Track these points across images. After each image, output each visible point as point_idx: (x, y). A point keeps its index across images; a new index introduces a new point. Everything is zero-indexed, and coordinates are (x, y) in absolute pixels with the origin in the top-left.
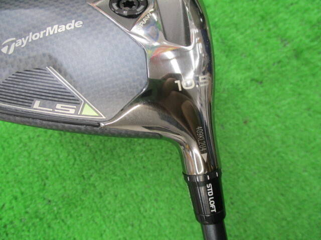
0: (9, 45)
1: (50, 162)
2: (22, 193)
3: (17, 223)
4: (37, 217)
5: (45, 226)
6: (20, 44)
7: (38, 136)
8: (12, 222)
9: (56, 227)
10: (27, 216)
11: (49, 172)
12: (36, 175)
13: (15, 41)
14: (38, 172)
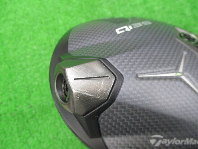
0: (158, 139)
1: (36, 83)
2: (15, 98)
3: (8, 115)
4: (21, 114)
5: (25, 120)
6: (165, 143)
7: (33, 65)
8: (5, 114)
9: (32, 123)
10: (15, 113)
11: (34, 89)
12: (26, 89)
13: (162, 139)
14: (28, 87)
